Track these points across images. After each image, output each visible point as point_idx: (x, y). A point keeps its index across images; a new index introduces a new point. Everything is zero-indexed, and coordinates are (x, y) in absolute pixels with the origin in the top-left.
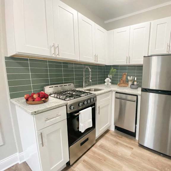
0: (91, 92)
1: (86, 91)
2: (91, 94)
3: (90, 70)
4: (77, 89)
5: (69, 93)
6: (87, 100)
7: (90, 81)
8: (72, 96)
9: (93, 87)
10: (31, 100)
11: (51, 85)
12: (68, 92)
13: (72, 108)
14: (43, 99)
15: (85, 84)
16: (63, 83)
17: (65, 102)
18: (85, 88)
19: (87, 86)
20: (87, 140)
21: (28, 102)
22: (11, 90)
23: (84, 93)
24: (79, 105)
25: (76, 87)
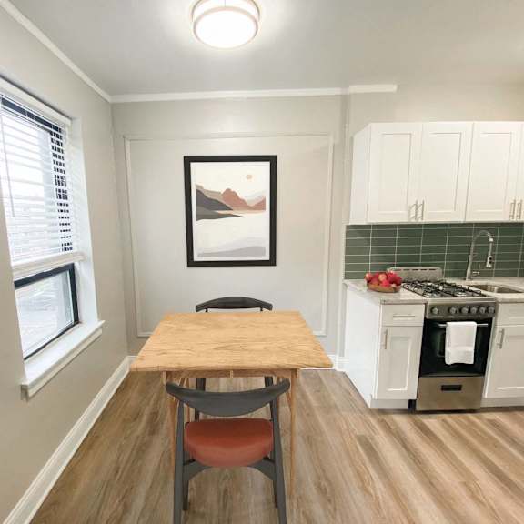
0: (483, 292)
1: (471, 288)
2: (485, 296)
3: (491, 240)
4: (449, 281)
5: (430, 286)
6: (470, 307)
7: (489, 265)
8: (437, 291)
9: (496, 282)
10: (375, 282)
11: (398, 266)
12: (430, 284)
13: (436, 313)
14: (394, 285)
15: (472, 271)
16: (418, 265)
17: (424, 298)
18: (471, 280)
19: (477, 276)
20: (458, 388)
21: (372, 286)
22: (347, 268)
23: (464, 290)
24: (449, 310)
25: (448, 275)
